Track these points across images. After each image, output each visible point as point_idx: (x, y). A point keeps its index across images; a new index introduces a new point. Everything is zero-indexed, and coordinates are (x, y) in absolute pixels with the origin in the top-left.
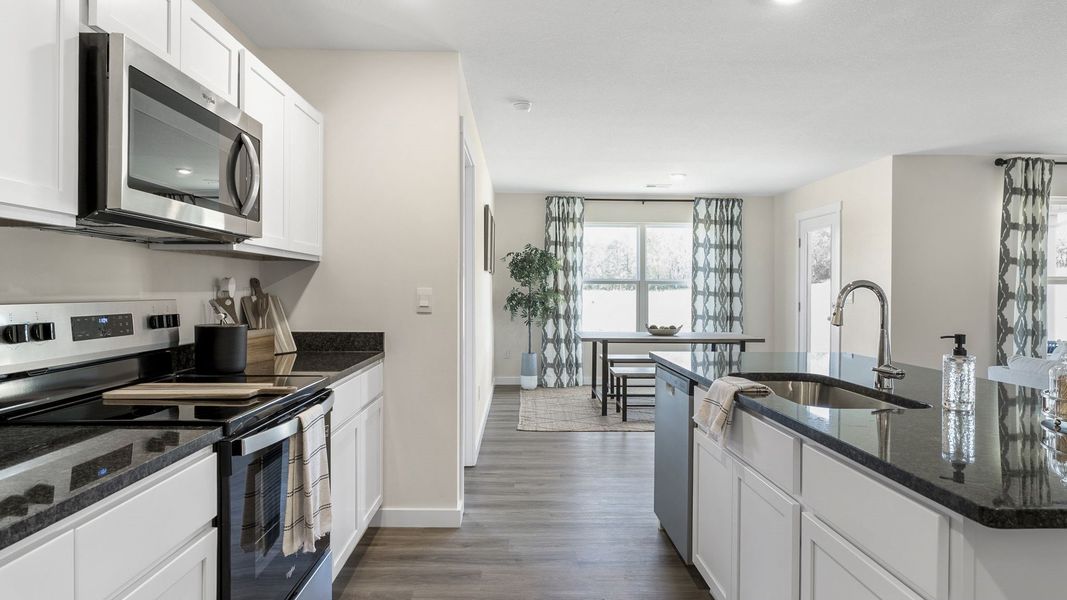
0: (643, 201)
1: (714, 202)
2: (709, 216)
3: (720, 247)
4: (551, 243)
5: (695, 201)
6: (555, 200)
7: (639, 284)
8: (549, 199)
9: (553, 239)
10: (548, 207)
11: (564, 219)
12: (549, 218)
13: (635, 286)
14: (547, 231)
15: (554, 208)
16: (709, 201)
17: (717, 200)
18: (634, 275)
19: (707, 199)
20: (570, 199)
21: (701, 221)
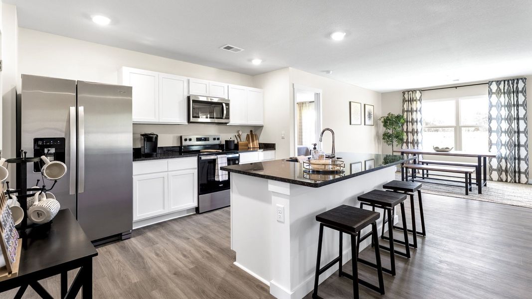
0: (456, 87)
1: (503, 82)
2: (500, 90)
3: (509, 106)
4: (405, 111)
5: (490, 83)
6: (406, 93)
7: (455, 128)
8: (404, 93)
9: (406, 109)
10: (404, 96)
11: (411, 101)
12: (404, 101)
13: (453, 128)
14: (403, 106)
15: (406, 96)
16: (498, 82)
17: (504, 81)
18: (453, 123)
19: (498, 81)
20: (414, 91)
21: (494, 93)
